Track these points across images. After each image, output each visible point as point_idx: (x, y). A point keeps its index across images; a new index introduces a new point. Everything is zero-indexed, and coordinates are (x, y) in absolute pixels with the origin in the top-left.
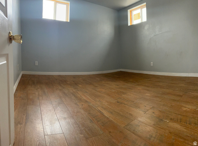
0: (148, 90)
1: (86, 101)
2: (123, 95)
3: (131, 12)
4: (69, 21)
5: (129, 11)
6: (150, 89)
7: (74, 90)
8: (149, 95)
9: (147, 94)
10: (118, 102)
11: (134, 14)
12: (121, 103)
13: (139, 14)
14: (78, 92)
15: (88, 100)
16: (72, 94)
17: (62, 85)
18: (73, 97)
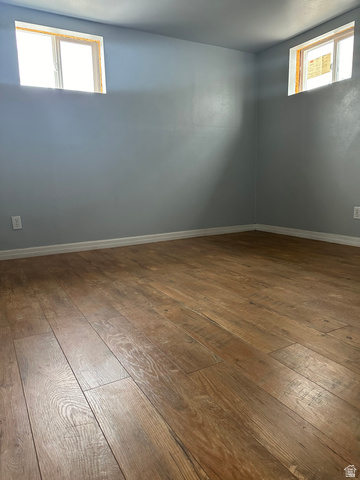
0: (337, 285)
1: (175, 302)
2: (265, 290)
3: (301, 53)
4: (104, 92)
5: (293, 52)
6: (345, 284)
7: (140, 282)
8: (339, 297)
9: (334, 295)
10: (251, 303)
11: (310, 60)
12: (260, 306)
13: (325, 58)
14: (151, 284)
15: (178, 299)
16: (137, 290)
17: (107, 273)
18: (141, 298)
